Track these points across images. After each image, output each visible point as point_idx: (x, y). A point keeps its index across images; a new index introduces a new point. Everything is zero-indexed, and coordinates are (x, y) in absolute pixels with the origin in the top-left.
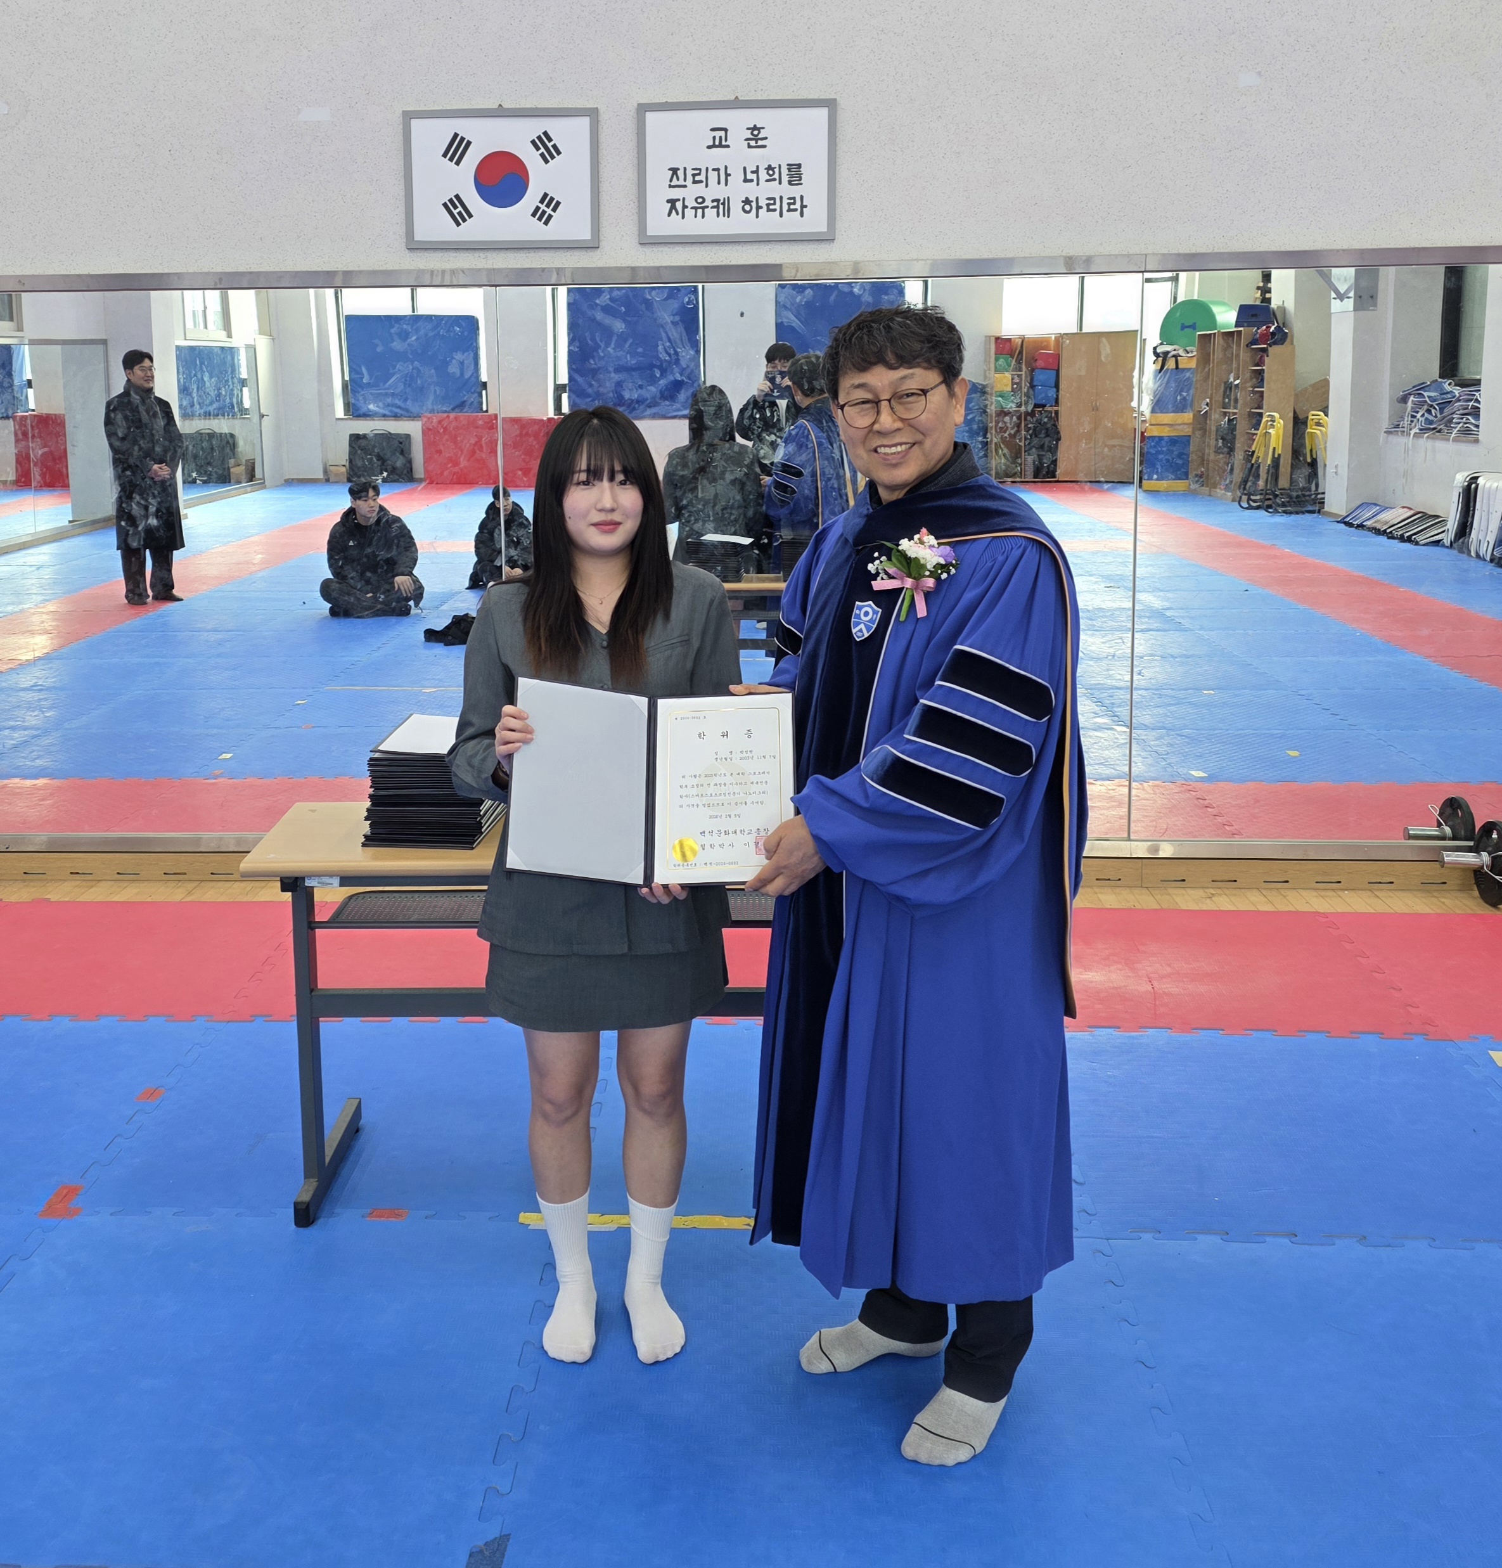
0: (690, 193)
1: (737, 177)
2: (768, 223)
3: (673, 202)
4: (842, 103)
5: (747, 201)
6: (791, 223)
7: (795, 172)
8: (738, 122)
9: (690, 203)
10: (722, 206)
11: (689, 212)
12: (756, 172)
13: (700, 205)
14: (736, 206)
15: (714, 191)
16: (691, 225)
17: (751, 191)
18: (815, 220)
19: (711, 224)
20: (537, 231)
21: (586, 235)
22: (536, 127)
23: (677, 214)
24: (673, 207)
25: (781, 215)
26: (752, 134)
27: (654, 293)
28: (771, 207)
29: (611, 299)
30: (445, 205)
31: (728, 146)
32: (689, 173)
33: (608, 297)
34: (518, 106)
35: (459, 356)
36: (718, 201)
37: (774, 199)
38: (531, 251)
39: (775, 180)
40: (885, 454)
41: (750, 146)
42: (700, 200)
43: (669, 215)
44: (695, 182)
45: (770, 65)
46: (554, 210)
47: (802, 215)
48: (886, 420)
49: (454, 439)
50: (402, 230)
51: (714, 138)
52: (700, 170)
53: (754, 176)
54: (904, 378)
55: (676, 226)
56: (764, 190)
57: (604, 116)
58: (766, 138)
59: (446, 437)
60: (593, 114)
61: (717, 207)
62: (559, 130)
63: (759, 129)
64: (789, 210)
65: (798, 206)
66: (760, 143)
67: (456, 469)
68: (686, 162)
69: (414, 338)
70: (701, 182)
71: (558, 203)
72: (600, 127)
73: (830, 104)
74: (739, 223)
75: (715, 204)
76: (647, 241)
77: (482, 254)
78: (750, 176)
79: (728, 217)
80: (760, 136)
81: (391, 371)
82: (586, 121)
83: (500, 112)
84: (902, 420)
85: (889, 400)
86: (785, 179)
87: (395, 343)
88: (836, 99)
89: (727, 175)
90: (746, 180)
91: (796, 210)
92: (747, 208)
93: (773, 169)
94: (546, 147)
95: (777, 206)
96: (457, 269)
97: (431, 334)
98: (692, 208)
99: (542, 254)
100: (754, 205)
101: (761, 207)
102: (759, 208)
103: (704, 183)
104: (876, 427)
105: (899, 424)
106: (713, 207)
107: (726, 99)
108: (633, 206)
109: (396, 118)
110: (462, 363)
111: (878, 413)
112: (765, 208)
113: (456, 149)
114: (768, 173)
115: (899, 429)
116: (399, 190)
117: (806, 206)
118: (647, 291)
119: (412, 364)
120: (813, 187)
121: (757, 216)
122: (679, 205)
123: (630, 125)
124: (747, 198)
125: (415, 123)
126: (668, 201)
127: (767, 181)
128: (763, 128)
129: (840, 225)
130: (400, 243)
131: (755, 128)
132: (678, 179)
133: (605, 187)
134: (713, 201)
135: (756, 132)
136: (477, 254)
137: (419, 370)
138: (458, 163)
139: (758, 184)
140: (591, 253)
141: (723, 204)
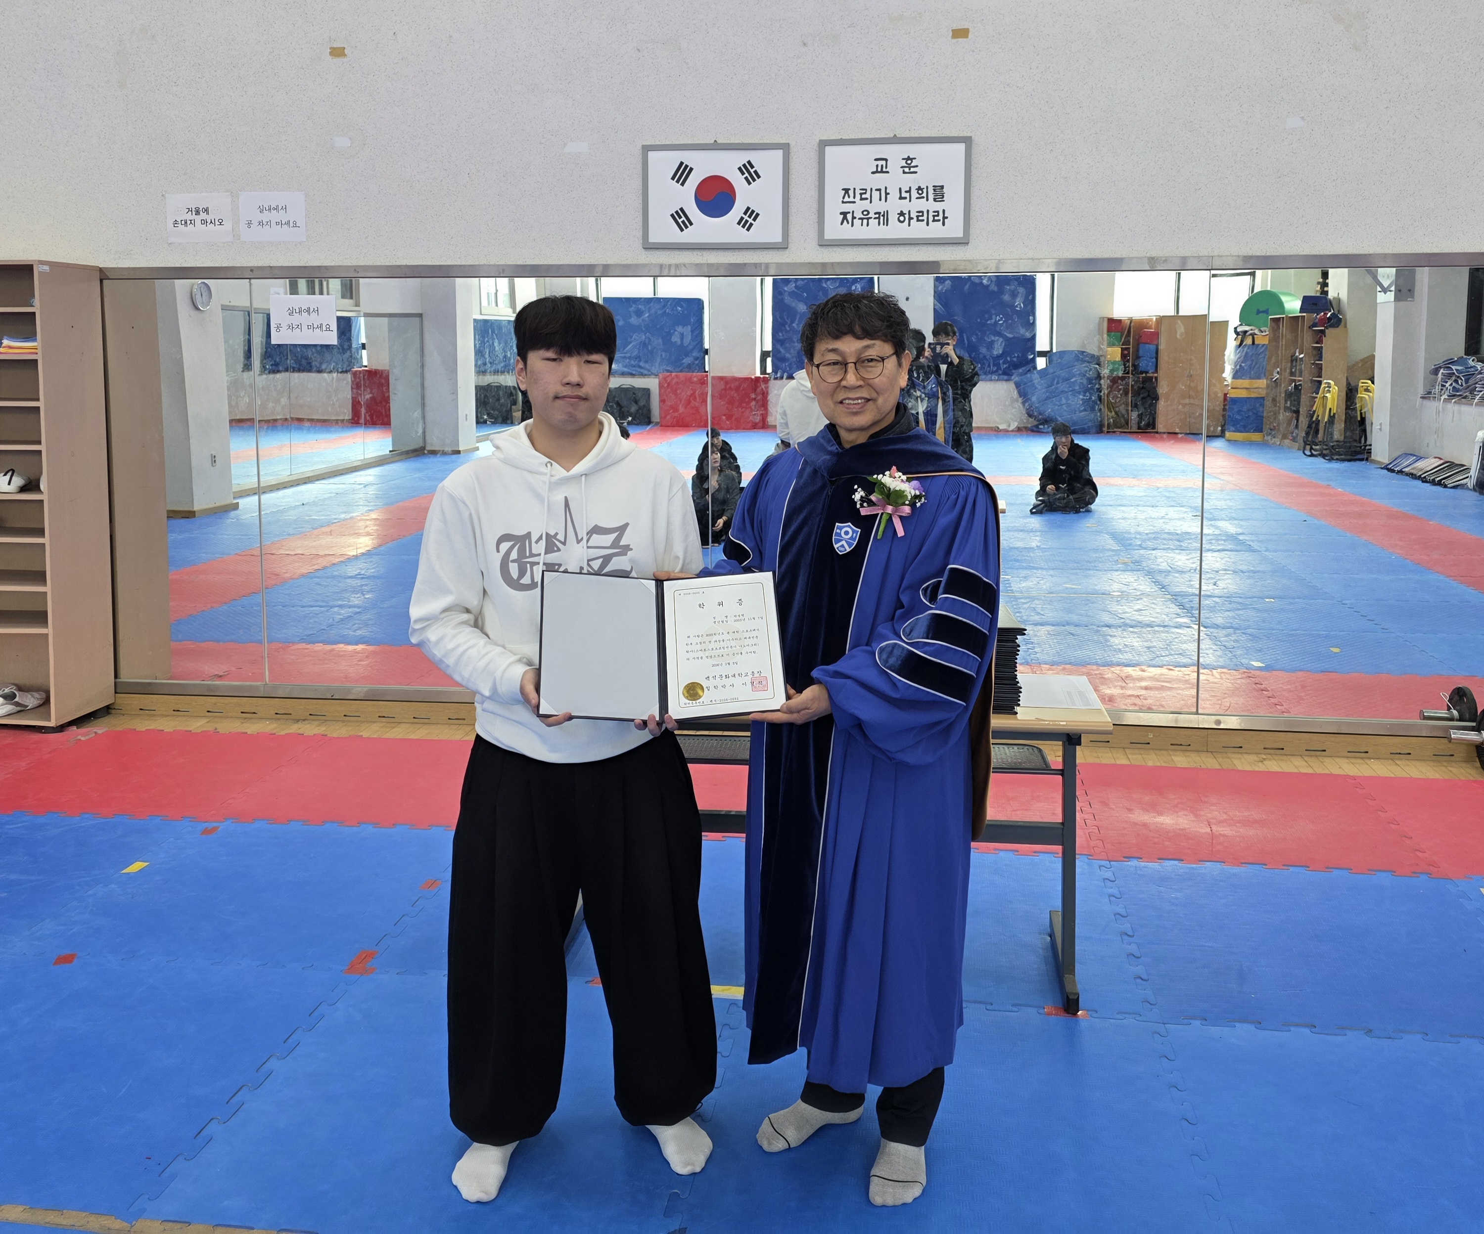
0: (859, 207)
1: (894, 195)
2: (918, 230)
3: (845, 214)
4: (977, 139)
5: (902, 214)
6: (935, 230)
7: (939, 193)
8: (895, 154)
9: (858, 215)
10: (883, 217)
11: (857, 222)
12: (909, 191)
13: (866, 216)
14: (893, 217)
15: (877, 206)
16: (859, 231)
17: (905, 206)
18: (954, 228)
19: (875, 231)
20: (741, 236)
21: (778, 238)
22: (742, 158)
23: (848, 223)
24: (845, 218)
25: (928, 224)
26: (906, 163)
27: (829, 283)
28: (920, 218)
29: (796, 287)
30: (672, 215)
31: (888, 172)
32: (858, 192)
33: (794, 285)
34: (729, 142)
35: (680, 329)
36: (879, 213)
37: (922, 212)
38: (736, 250)
39: (923, 197)
40: (848, 404)
41: (904, 172)
42: (865, 213)
43: (842, 224)
44: (862, 199)
45: (921, 110)
46: (754, 220)
47: (944, 224)
48: (851, 378)
49: (675, 392)
50: (639, 234)
51: (877, 166)
52: (866, 190)
53: (907, 195)
54: (868, 347)
55: (847, 232)
56: (915, 205)
57: (793, 150)
58: (917, 166)
59: (669, 390)
60: (785, 148)
61: (879, 218)
62: (759, 159)
63: (912, 159)
64: (934, 221)
65: (941, 217)
66: (912, 170)
67: (676, 414)
68: (856, 184)
69: (647, 315)
70: (866, 199)
71: (758, 215)
72: (790, 158)
73: (967, 141)
74: (895, 230)
75: (877, 216)
76: (824, 244)
77: (699, 253)
78: (904, 195)
79: (887, 225)
80: (912, 165)
81: (629, 340)
82: (780, 153)
83: (716, 146)
84: (863, 379)
85: (855, 363)
86: (931, 197)
87: (632, 319)
88: (971, 137)
89: (887, 194)
90: (901, 198)
91: (939, 220)
92: (902, 218)
93: (922, 190)
94: (750, 172)
95: (925, 218)
96: (680, 264)
97: (660, 312)
98: (859, 219)
99: (744, 253)
100: (907, 216)
101: (913, 218)
102: (910, 219)
103: (869, 200)
104: (844, 383)
105: (860, 383)
106: (875, 218)
107: (887, 136)
108: (814, 217)
109: (638, 150)
110: (682, 334)
111: (846, 371)
112: (915, 219)
113: (682, 173)
114: (918, 193)
115: (860, 386)
116: (638, 204)
117: (947, 218)
118: (823, 281)
119: (645, 334)
120: (953, 204)
121: (909, 225)
122: (849, 217)
123: (814, 156)
124: (902, 211)
125: (651, 155)
126: (841, 213)
127: (917, 198)
128: (915, 159)
129: (972, 231)
130: (638, 244)
131: (908, 158)
132: (849, 197)
133: (793, 202)
134: (875, 214)
135: (909, 162)
136: (695, 252)
137: (649, 339)
138: (682, 184)
139: (910, 201)
140: (781, 252)
141: (883, 216)
